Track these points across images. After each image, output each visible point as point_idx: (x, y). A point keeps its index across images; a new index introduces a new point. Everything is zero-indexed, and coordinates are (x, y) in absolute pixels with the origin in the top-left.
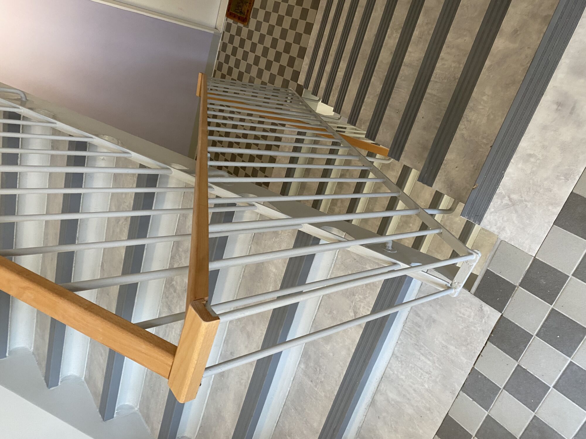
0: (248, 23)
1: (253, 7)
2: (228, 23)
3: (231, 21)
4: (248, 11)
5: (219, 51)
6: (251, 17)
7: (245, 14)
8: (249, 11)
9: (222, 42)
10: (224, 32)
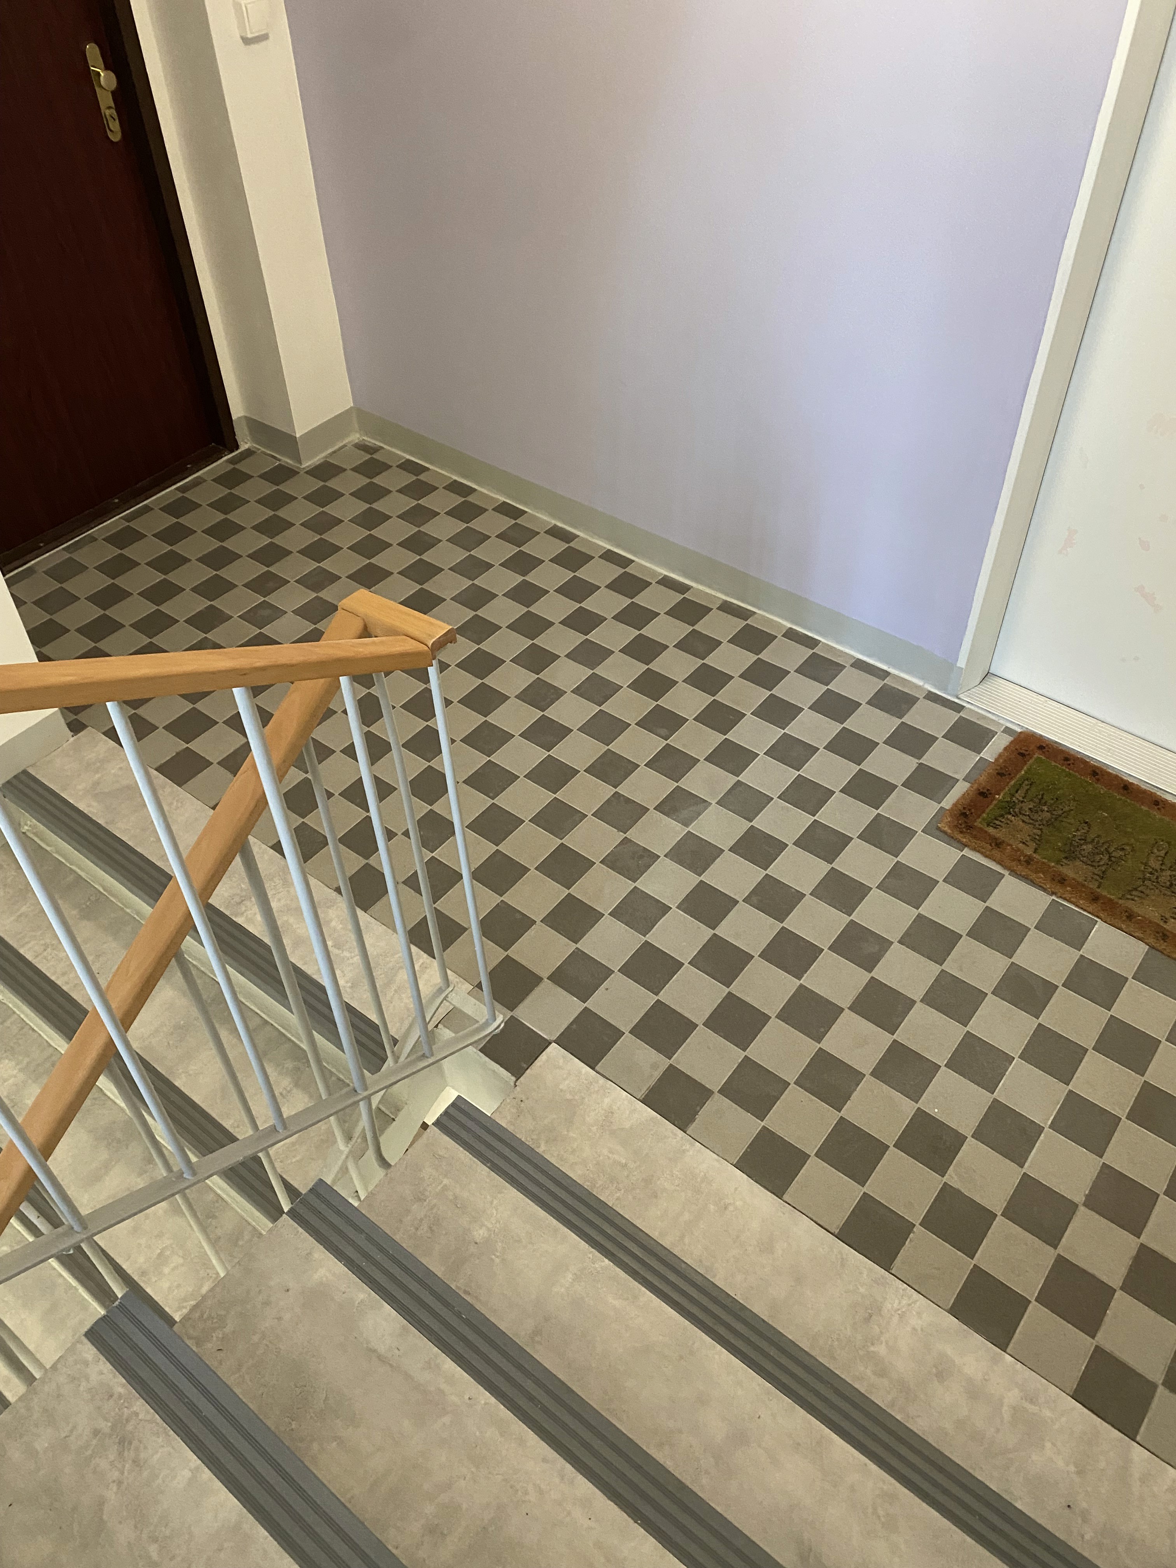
0: (945, 833)
1: (1006, 873)
2: (992, 734)
3: (992, 751)
4: (998, 844)
5: (887, 674)
6: (967, 852)
7: (991, 830)
8: (996, 853)
9: (920, 695)
10: (959, 708)
